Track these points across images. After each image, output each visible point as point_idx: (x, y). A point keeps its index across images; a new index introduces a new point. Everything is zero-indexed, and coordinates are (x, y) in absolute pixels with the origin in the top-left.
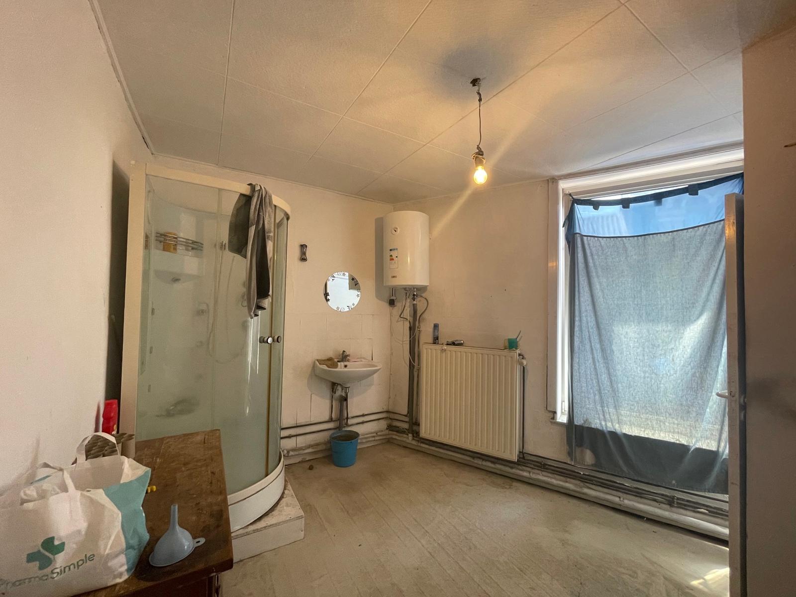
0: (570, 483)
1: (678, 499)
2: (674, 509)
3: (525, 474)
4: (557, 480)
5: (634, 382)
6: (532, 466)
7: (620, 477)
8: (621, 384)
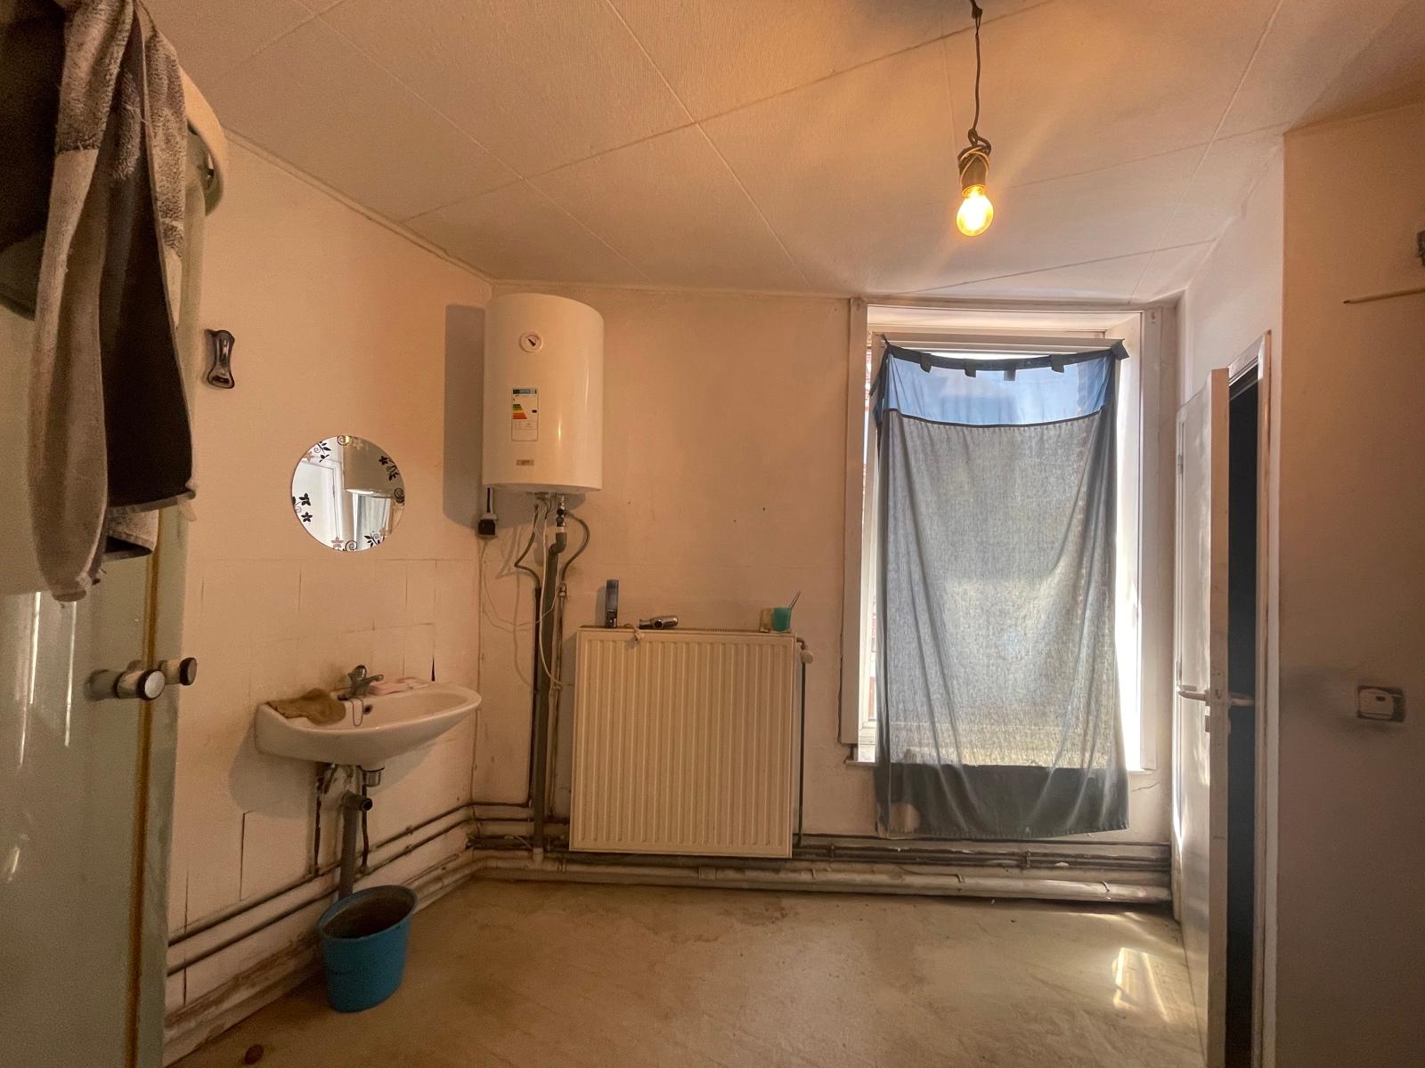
0: (881, 873)
1: (1033, 854)
2: (1026, 872)
3: (805, 877)
4: (859, 872)
5: (975, 675)
6: (814, 857)
7: (957, 840)
8: (958, 681)
